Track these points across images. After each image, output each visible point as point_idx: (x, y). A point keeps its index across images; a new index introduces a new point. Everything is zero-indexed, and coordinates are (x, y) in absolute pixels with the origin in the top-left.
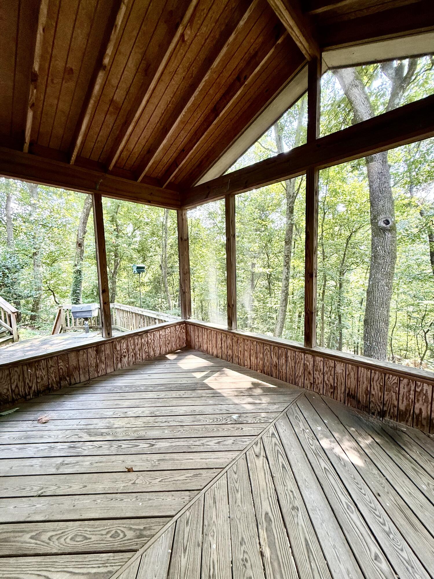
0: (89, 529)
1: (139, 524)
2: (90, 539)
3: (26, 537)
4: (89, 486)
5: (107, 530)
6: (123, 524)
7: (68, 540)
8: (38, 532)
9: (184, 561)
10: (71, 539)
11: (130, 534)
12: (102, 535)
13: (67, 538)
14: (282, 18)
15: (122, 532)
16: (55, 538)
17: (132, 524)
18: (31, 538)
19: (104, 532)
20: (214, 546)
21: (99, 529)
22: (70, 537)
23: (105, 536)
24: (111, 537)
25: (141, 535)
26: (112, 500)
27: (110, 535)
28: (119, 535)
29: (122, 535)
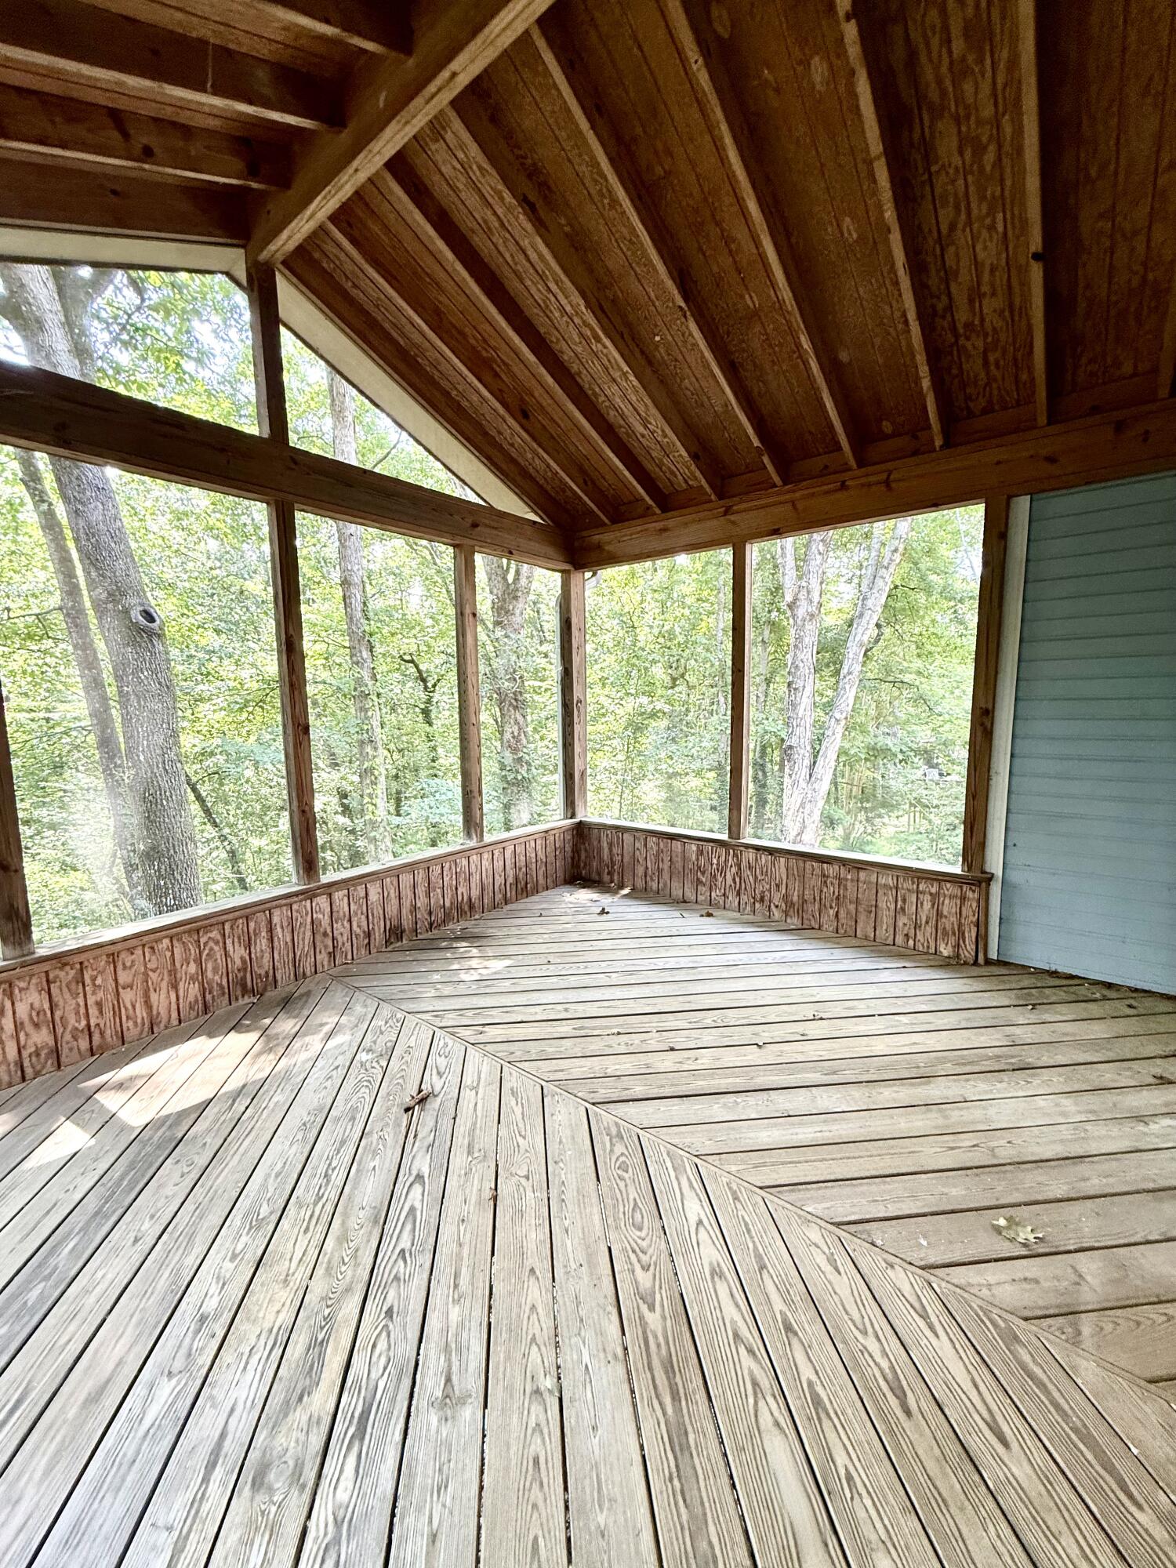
0: (621, 1210)
1: (603, 1143)
2: (635, 1200)
3: (653, 1319)
4: (531, 1261)
5: (618, 1181)
6: (605, 1163)
7: (643, 1234)
8: (641, 1302)
9: (638, 1088)
10: (640, 1229)
11: (619, 1148)
12: (626, 1186)
13: (640, 1238)
14: (325, 198)
15: (617, 1159)
16: (645, 1258)
17: (605, 1151)
18: (652, 1308)
19: (622, 1184)
20: (617, 1067)
21: (619, 1196)
22: (638, 1233)
23: (628, 1181)
24: (627, 1172)
25: (617, 1136)
26: (563, 1200)
27: (624, 1174)
28: (624, 1162)
29: (623, 1159)
